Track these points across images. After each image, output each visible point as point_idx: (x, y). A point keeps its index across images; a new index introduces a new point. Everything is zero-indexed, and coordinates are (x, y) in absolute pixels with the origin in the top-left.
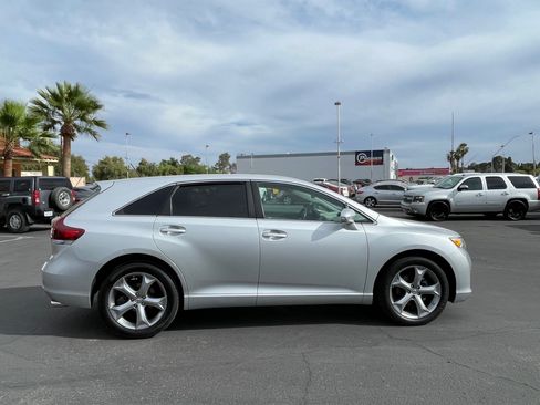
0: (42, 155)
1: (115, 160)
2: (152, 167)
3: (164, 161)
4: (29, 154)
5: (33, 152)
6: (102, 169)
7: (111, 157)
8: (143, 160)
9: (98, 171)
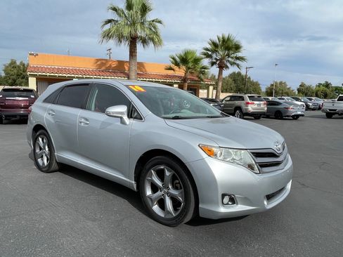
0: (206, 80)
1: (281, 83)
2: (309, 88)
3: (320, 84)
4: (197, 79)
5: (199, 78)
6: (271, 89)
7: (278, 81)
8: (302, 83)
9: (269, 91)
